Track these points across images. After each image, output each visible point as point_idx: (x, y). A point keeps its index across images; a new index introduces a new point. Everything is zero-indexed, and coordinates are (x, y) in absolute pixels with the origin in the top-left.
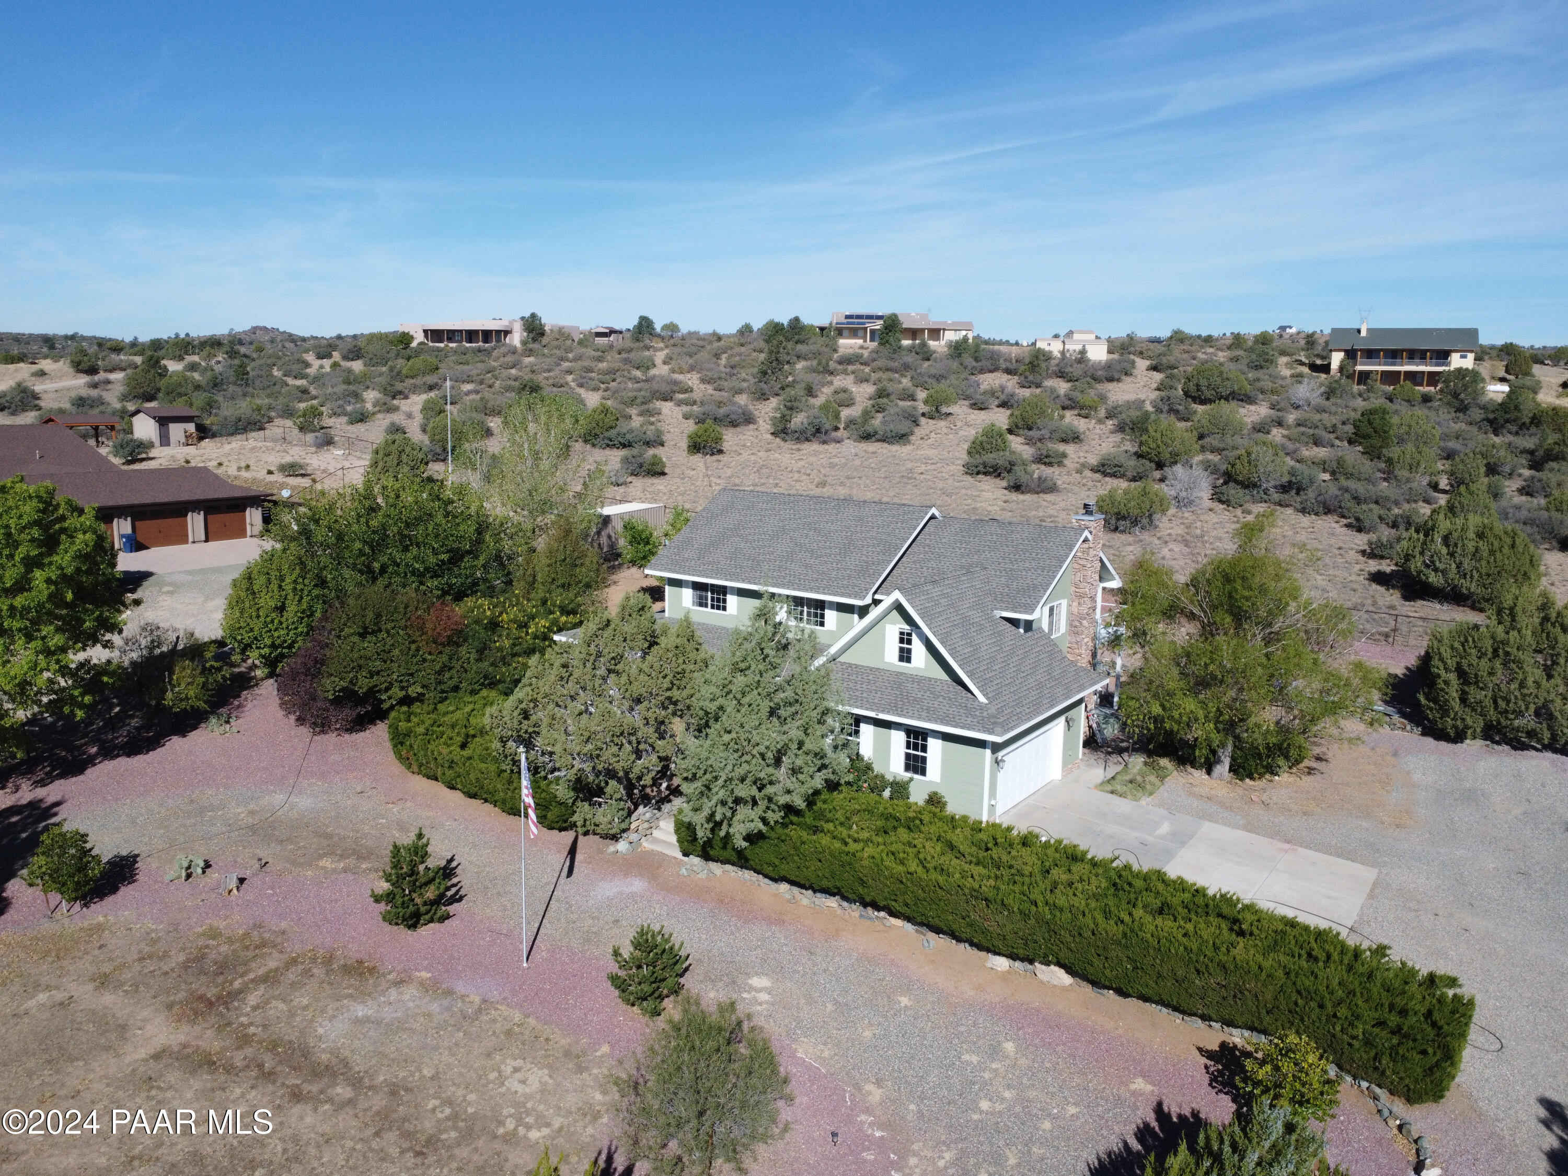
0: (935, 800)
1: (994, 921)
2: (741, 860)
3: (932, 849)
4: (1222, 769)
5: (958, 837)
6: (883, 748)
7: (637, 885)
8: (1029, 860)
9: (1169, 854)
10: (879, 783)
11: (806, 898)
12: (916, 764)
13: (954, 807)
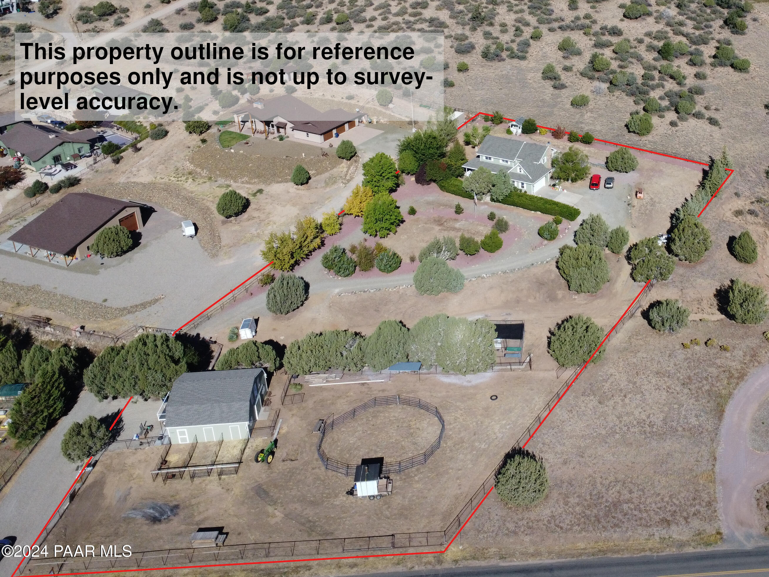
0: (525, 192)
1: (531, 207)
2: (500, 202)
3: (524, 200)
4: (570, 181)
5: (528, 197)
6: (518, 185)
7: (486, 206)
8: (536, 200)
9: (555, 197)
10: (518, 190)
11: (509, 206)
12: (523, 187)
13: (528, 193)
